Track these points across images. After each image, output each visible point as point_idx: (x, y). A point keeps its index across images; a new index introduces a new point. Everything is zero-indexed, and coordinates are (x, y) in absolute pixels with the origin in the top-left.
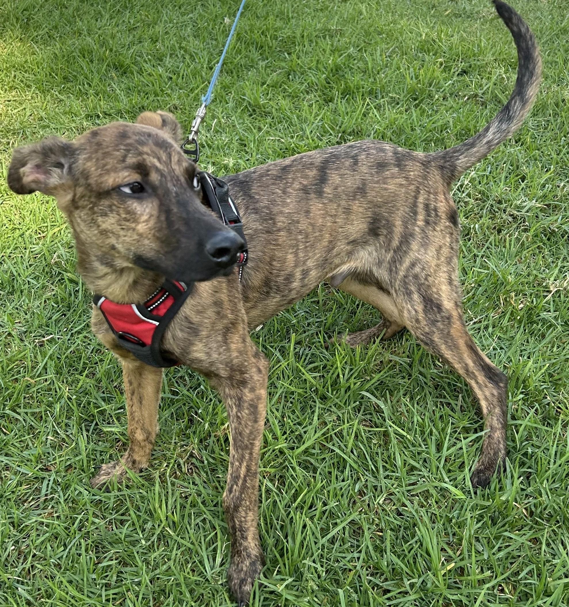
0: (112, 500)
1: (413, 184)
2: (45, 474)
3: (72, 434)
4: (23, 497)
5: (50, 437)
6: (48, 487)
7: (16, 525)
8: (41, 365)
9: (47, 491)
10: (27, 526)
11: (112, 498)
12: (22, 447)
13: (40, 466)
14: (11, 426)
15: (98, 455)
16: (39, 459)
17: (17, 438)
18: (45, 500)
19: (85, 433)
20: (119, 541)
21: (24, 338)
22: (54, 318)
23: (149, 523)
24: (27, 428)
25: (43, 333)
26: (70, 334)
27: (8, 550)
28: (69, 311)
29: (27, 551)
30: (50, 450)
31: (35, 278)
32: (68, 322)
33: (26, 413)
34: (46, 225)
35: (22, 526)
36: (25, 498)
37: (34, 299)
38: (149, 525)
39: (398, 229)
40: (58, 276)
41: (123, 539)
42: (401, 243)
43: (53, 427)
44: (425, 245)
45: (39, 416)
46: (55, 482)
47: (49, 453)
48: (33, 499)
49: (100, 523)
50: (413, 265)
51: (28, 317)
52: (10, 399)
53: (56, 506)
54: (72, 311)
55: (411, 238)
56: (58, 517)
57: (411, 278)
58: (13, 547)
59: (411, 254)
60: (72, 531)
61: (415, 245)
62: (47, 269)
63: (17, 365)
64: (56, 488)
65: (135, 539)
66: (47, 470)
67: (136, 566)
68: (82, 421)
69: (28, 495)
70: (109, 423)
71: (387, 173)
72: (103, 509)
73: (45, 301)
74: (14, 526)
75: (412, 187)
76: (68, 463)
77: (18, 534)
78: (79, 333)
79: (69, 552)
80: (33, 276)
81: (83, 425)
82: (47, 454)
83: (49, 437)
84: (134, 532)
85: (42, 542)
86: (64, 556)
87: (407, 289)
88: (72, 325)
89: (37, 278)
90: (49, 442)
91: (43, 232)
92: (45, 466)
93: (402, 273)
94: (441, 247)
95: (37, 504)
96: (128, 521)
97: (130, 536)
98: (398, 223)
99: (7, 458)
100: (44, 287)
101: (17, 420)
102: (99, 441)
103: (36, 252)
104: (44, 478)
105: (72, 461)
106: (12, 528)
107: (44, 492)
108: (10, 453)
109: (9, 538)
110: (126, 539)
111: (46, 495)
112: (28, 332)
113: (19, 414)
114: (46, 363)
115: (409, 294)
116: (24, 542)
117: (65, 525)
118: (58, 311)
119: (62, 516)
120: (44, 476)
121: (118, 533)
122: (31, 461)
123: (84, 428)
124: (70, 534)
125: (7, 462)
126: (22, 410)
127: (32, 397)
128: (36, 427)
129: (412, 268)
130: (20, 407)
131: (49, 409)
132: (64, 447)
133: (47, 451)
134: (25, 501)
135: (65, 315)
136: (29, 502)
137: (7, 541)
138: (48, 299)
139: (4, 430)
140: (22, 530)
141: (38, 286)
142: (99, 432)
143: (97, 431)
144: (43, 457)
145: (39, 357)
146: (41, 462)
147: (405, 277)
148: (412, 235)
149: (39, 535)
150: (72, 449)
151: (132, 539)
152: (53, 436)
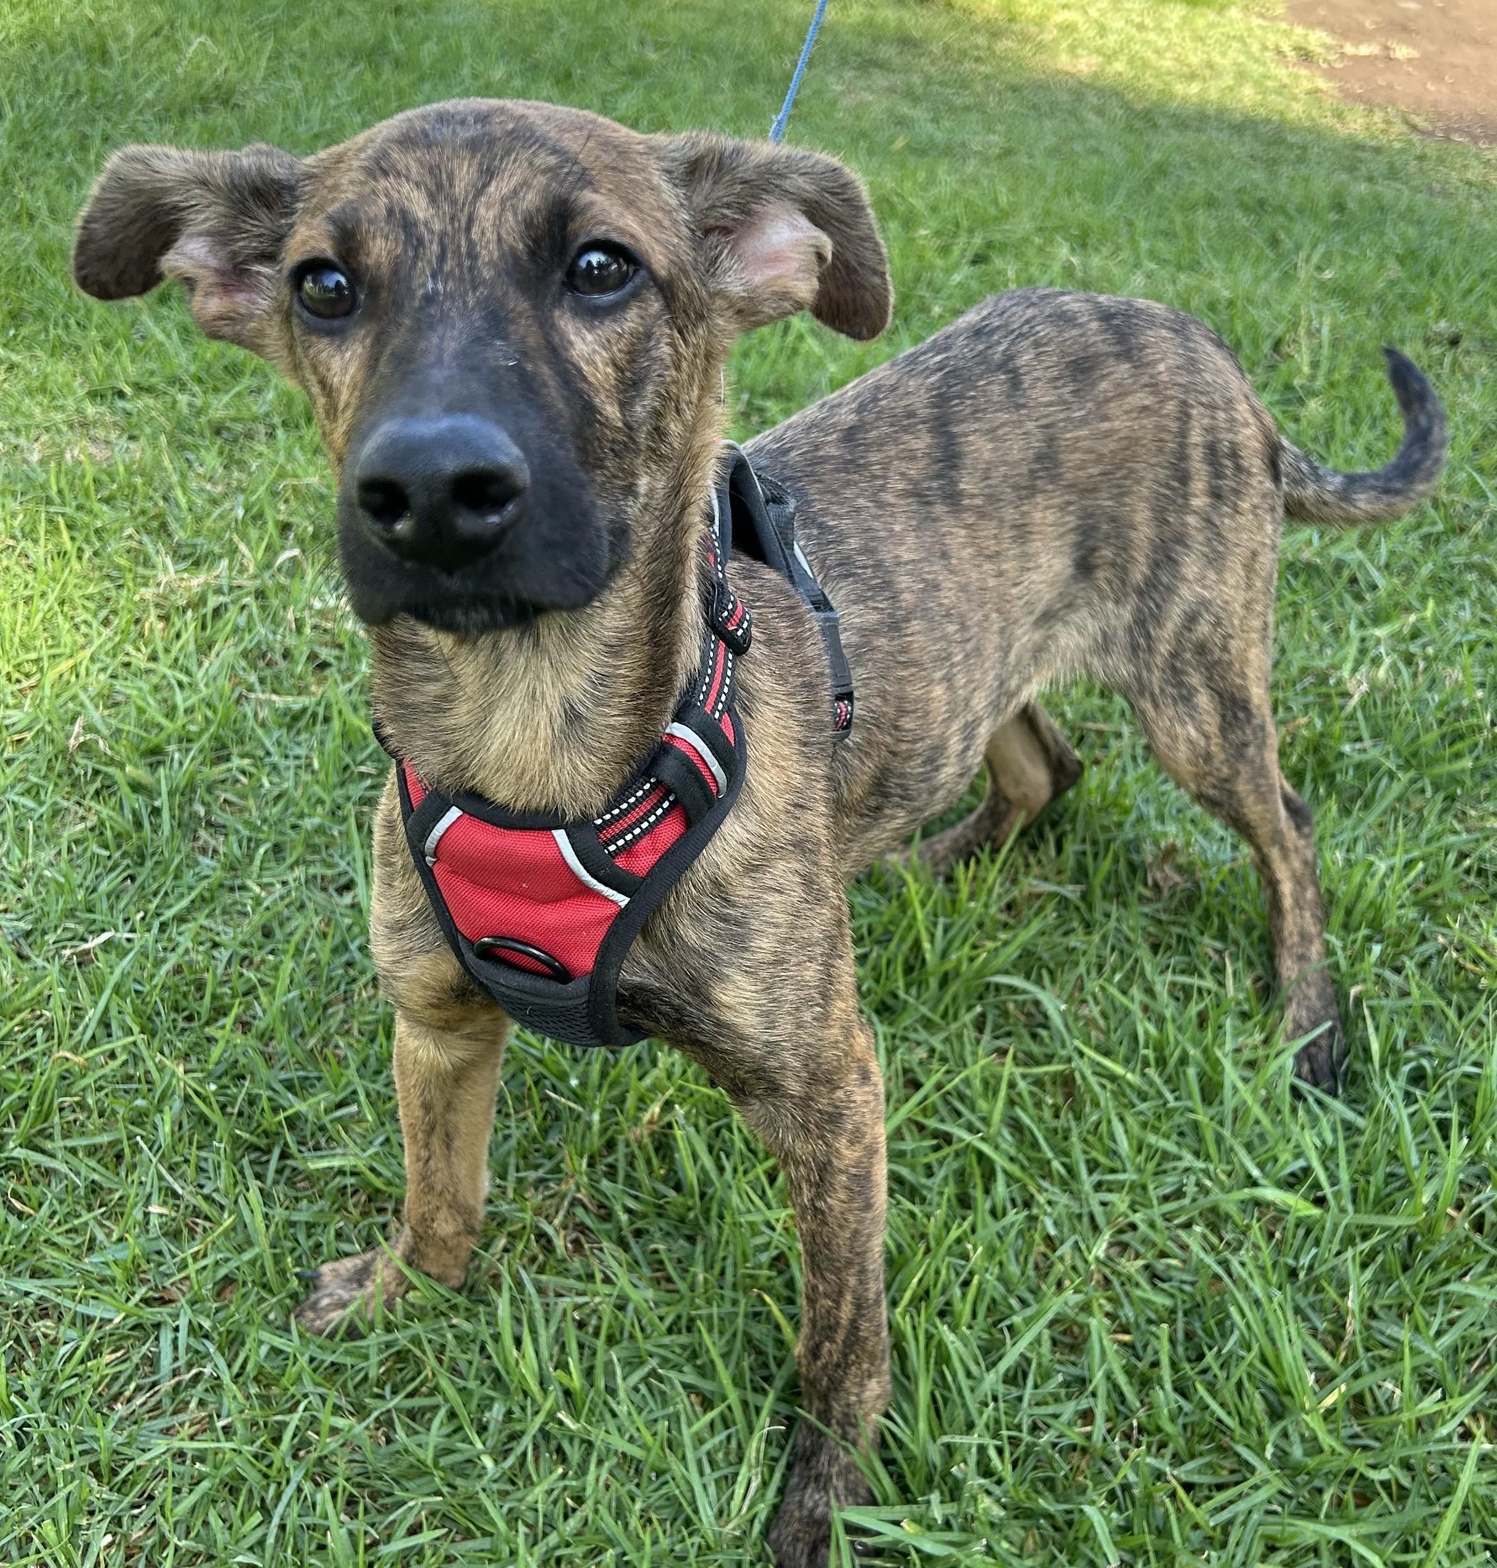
0: (374, 1359)
1: (1172, 398)
2: (159, 1313)
3: (217, 1190)
4: (109, 1386)
5: (154, 1209)
6: (176, 1348)
7: (105, 1471)
8: (92, 1015)
9: (176, 1359)
10: (139, 1468)
11: (373, 1352)
12: (78, 1246)
13: (141, 1292)
14: (35, 1192)
15: (301, 1238)
16: (134, 1274)
17: (59, 1223)
18: (176, 1389)
19: (254, 1184)
20: (419, 1471)
21: (27, 951)
22: (104, 887)
23: (496, 1406)
24: (82, 1192)
25: (81, 929)
26: (156, 925)
27: (94, 1550)
28: (142, 864)
29: (150, 1542)
30: (164, 1244)
31: (28, 791)
32: (144, 896)
33: (73, 1151)
34: (33, 655)
35: (123, 1473)
36: (115, 1389)
37: (37, 847)
38: (497, 1412)
39: (1143, 532)
40: (93, 781)
41: (429, 1462)
42: (1155, 565)
43: (161, 1178)
44: (1216, 560)
45: (112, 1153)
46: (194, 1330)
47: (159, 1253)
48: (139, 1389)
49: (351, 1428)
50: (1191, 619)
51: (28, 891)
52: (17, 1119)
53: (210, 1398)
54: (149, 864)
55: (1178, 548)
56: (226, 1429)
57: (1188, 656)
58: (109, 1538)
59: (1185, 591)
60: (277, 1464)
61: (1191, 566)
62: (59, 766)
63: (21, 1023)
64: (200, 1348)
65: (466, 1456)
66: (163, 1302)
67: (486, 1534)
68: (238, 1154)
69: (122, 1380)
70: (317, 1148)
71: (1104, 385)
72: (350, 1385)
73: (70, 850)
74: (98, 1476)
75: (1170, 407)
76: (222, 1272)
77: (115, 1496)
78: (181, 919)
79: (282, 1527)
80: (20, 787)
81: (245, 1161)
82: (156, 1257)
83: (151, 1209)
84: (457, 1436)
85: (193, 1509)
86: (271, 1540)
87: (1180, 684)
88: (156, 901)
89: (35, 792)
90: (154, 1221)
91: (28, 676)
92: (156, 1289)
93: (1164, 649)
94: (1254, 554)
95: (154, 1400)
96: (435, 1408)
97: (450, 1451)
98: (1142, 515)
99: (39, 1283)
100: (56, 812)
101: (48, 1173)
102: (297, 1200)
103: (18, 727)
104: (157, 1326)
105: (232, 1264)
106: (94, 1482)
107: (166, 1363)
108: (47, 1267)
109: (91, 1513)
110: (443, 1462)
111: (175, 1373)
112: (37, 934)
113: (52, 1156)
114: (107, 1009)
115: (1186, 698)
116: (136, 1517)
117: (254, 1448)
118: (112, 869)
119: (239, 1426)
120: (159, 1318)
121: (412, 1447)
122: (114, 1280)
123: (248, 1172)
124: (273, 1473)
125: (42, 1292)
126: (57, 1144)
127: (82, 1106)
128: (106, 1184)
129: (1190, 630)
130: (50, 1137)
131: (137, 1130)
132: (199, 1230)
133: (155, 1246)
134: (115, 1399)
135: (132, 878)
136: (129, 1400)
137: (84, 1522)
138: (77, 842)
139: (18, 1205)
140: (124, 1481)
141: (43, 810)
142: (292, 1177)
143: (287, 1173)
144: (145, 1267)
145: (84, 997)
146: (143, 1282)
147: (1175, 655)
148: (1181, 539)
149: (177, 1491)
150: (226, 1234)
151: (457, 1458)
152: (165, 1203)
